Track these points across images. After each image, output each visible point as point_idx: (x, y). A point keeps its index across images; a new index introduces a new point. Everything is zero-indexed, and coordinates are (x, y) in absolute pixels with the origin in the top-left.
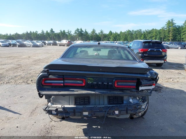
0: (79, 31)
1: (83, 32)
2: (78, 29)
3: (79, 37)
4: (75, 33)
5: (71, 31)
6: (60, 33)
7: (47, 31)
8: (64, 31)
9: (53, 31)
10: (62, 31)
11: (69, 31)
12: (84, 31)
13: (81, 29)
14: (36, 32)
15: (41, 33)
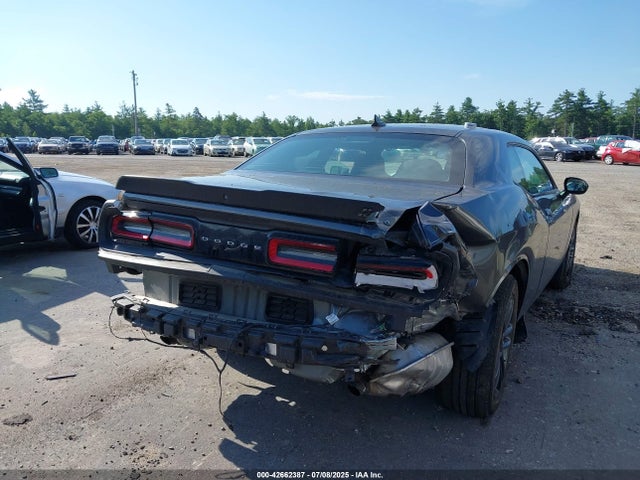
0: (574, 99)
1: (589, 102)
2: (567, 92)
3: (570, 122)
4: (556, 108)
5: (538, 103)
6: (496, 111)
7: (452, 108)
8: (512, 103)
9: (474, 108)
10: (506, 104)
11: (530, 105)
12: (596, 100)
13: (582, 94)
14: (417, 111)
15: (433, 114)
